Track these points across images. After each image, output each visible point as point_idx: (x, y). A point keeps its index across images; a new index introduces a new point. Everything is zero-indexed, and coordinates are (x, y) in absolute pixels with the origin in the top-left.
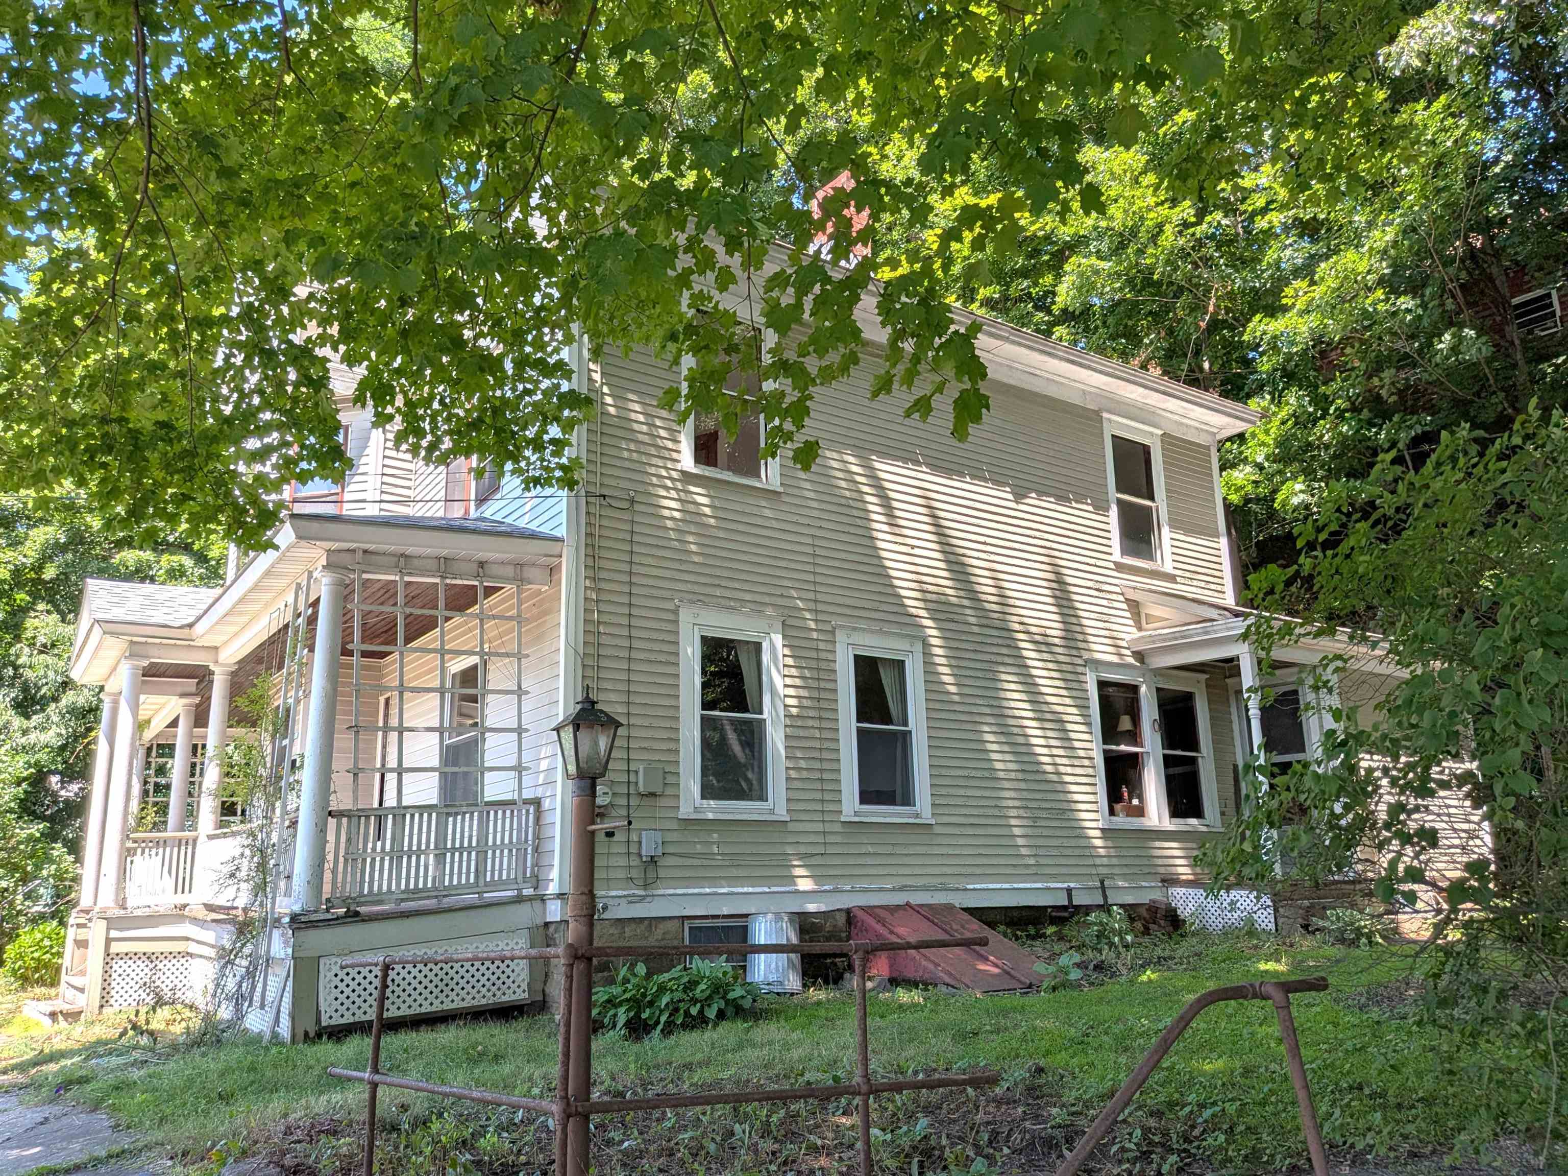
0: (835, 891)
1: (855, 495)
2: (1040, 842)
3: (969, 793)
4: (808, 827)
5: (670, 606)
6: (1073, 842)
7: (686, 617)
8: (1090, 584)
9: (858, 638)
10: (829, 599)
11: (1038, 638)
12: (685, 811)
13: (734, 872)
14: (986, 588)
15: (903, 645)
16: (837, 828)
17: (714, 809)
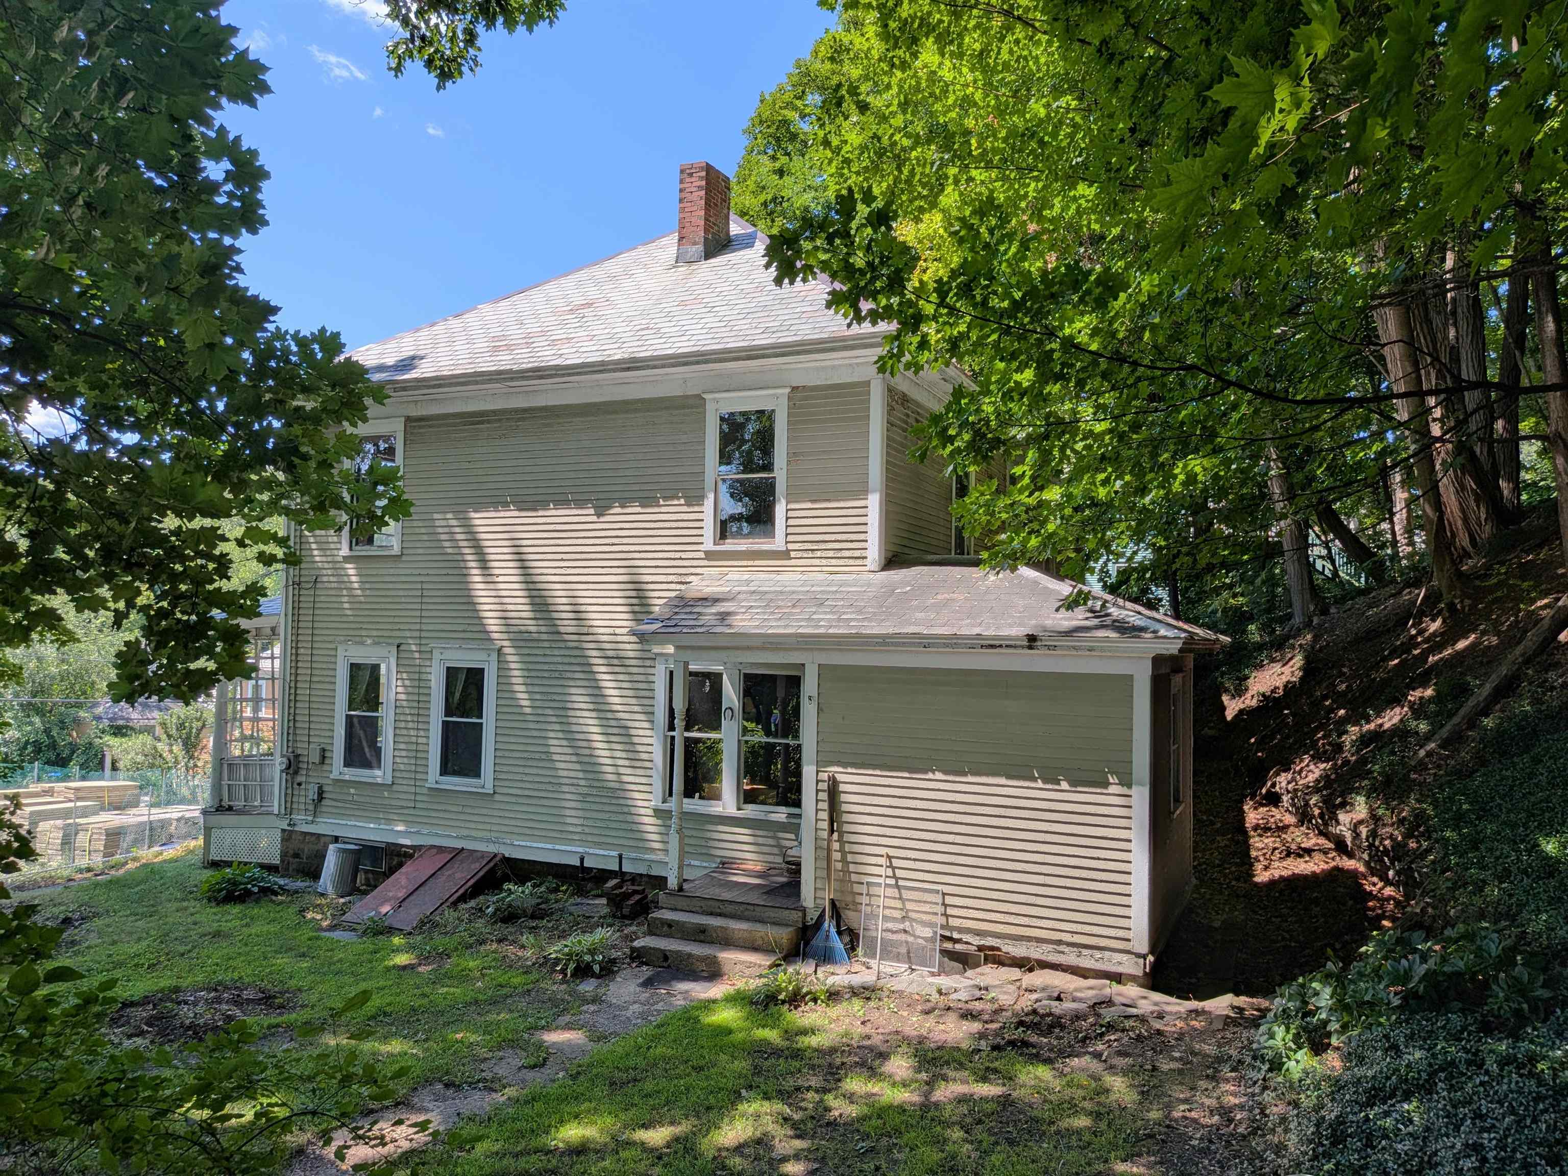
0: (418, 833)
1: (456, 551)
2: (588, 815)
3: (527, 771)
4: (405, 788)
5: (332, 646)
6: (621, 818)
7: (340, 652)
8: (671, 578)
9: (448, 655)
10: (431, 627)
11: (610, 654)
12: (335, 775)
13: (357, 813)
14: (564, 614)
15: (482, 656)
16: (425, 791)
17: (350, 774)
